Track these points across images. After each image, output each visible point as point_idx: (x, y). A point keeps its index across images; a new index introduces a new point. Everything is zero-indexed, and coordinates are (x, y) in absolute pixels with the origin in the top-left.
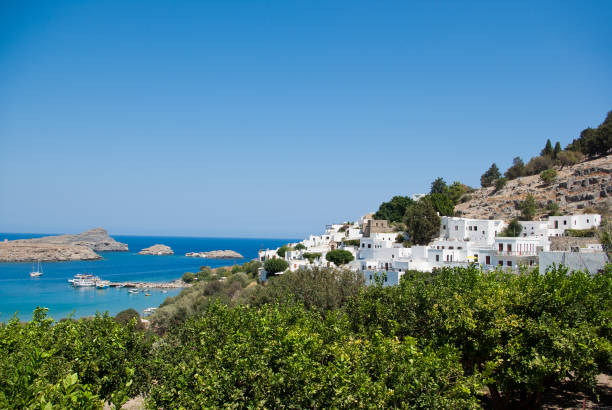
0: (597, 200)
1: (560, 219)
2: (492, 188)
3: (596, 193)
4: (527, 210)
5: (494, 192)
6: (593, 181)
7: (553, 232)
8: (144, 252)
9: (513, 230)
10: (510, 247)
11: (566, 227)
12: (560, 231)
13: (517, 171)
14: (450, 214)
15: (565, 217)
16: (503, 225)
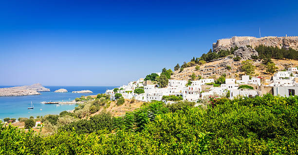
0: (212, 74)
1: (203, 80)
2: (179, 71)
3: (211, 73)
4: (193, 77)
5: (180, 72)
6: (211, 69)
7: (202, 84)
8: (57, 91)
9: (190, 83)
10: (192, 88)
11: (205, 82)
12: (204, 83)
13: (185, 66)
14: (170, 78)
15: (204, 80)
16: (186, 82)
